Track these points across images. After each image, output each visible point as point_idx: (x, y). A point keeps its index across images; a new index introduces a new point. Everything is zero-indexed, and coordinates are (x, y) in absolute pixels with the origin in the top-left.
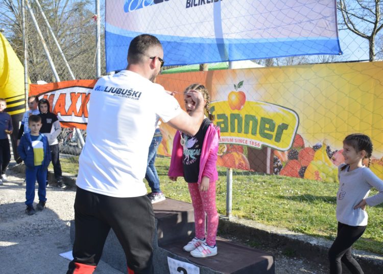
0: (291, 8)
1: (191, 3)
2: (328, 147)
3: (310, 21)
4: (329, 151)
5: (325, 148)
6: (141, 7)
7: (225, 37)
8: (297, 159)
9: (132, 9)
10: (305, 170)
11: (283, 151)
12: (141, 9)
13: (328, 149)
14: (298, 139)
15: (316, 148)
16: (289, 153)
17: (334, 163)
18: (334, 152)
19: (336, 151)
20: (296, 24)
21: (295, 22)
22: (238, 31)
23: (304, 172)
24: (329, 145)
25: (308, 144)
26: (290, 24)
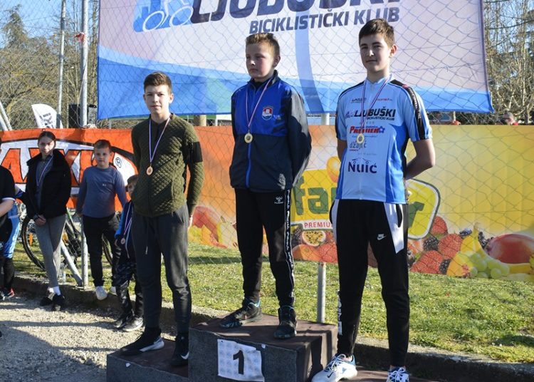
0: (420, 49)
1: (258, 27)
2: (481, 234)
3: (448, 68)
4: (482, 238)
5: (477, 234)
6: (166, 25)
7: (316, 79)
8: (436, 249)
9: (148, 27)
10: (448, 264)
11: (415, 240)
12: (166, 29)
13: (481, 235)
14: (438, 223)
15: (465, 234)
16: (425, 242)
17: (489, 254)
18: (488, 240)
19: (492, 238)
20: (427, 70)
21: (424, 67)
22: (336, 72)
23: (447, 266)
24: (481, 231)
25: (453, 229)
26: (418, 69)
